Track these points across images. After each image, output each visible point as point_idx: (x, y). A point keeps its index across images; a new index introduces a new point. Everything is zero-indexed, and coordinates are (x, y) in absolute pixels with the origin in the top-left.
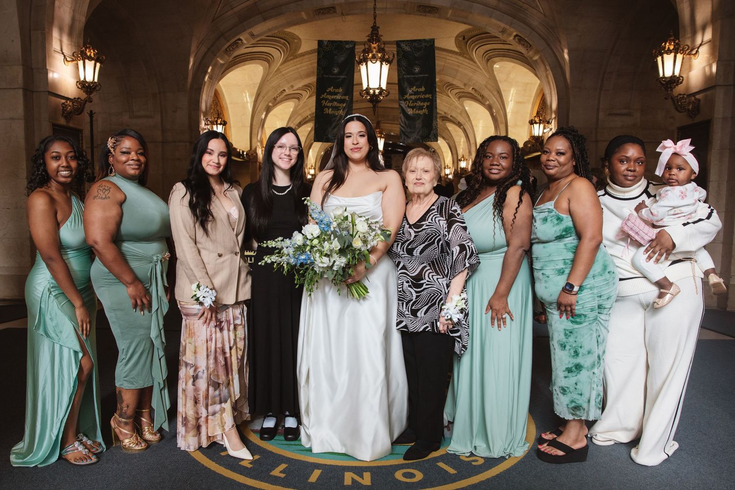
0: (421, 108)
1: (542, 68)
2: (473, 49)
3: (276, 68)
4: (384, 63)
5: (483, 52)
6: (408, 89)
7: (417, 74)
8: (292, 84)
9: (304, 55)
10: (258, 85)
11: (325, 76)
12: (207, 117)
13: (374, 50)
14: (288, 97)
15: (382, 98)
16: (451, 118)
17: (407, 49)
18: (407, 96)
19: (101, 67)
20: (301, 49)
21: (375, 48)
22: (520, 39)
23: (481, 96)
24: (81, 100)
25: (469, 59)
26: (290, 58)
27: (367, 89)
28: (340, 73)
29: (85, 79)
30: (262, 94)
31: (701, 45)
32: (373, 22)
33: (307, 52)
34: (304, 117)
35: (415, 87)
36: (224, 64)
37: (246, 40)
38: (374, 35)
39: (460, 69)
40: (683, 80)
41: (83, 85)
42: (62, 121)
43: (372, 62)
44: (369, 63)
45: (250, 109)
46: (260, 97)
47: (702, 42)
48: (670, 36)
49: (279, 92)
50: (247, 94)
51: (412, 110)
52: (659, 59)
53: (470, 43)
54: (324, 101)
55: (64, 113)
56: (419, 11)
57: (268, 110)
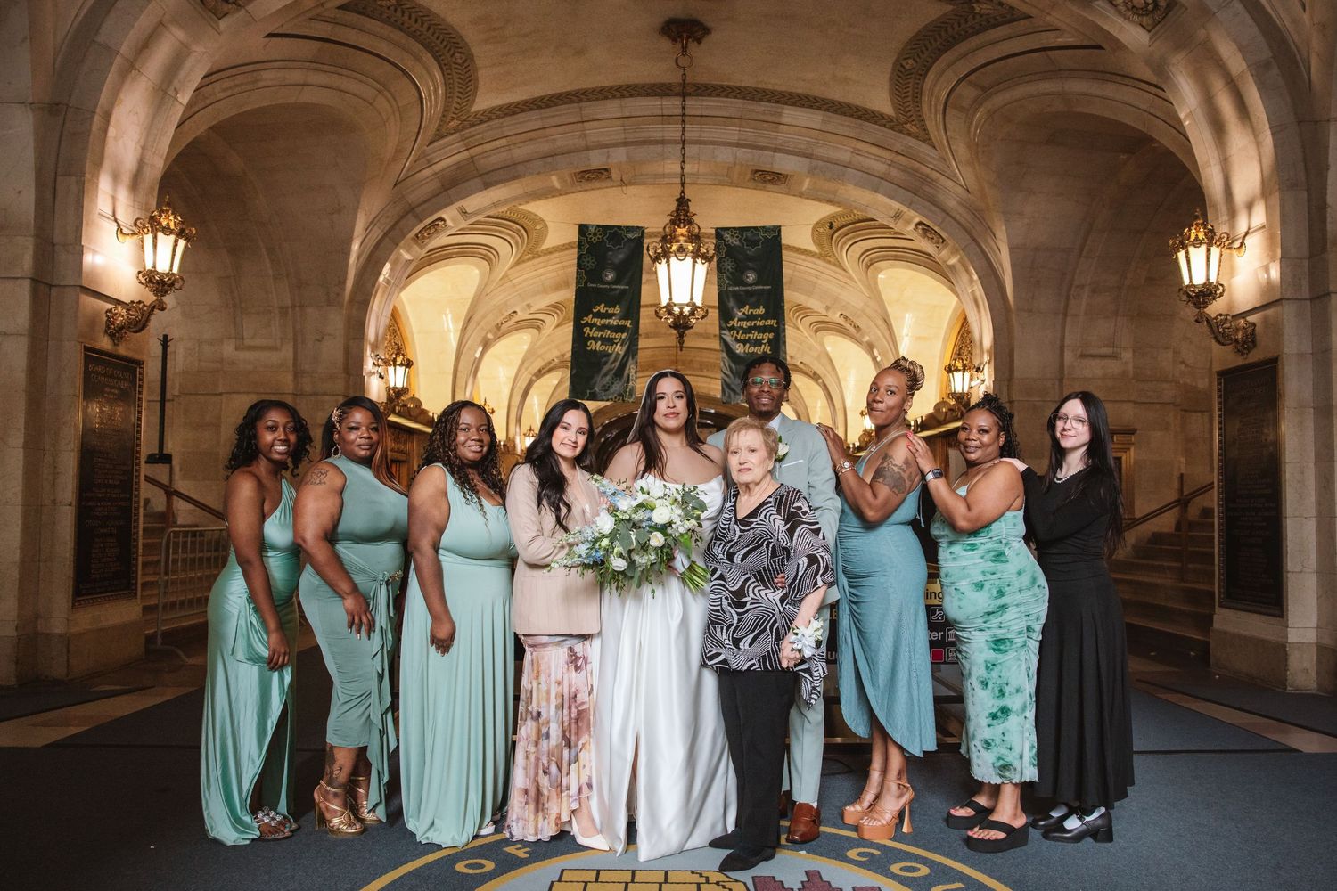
0: (758, 343)
1: (965, 278)
2: (841, 249)
3: (503, 274)
4: (699, 261)
5: (860, 253)
6: (735, 310)
7: (751, 285)
8: (528, 302)
9: (551, 253)
10: (470, 301)
11: (590, 285)
12: (376, 353)
13: (682, 238)
14: (522, 325)
15: (694, 321)
16: (801, 366)
17: (734, 242)
18: (734, 323)
19: (186, 247)
20: (545, 243)
21: (682, 235)
22: (926, 230)
23: (855, 327)
24: (144, 305)
25: (834, 265)
26: (528, 257)
27: (668, 305)
28: (616, 282)
29: (154, 267)
30: (476, 318)
31: (1247, 233)
32: (680, 191)
33: (558, 247)
34: (546, 361)
35: (747, 307)
36: (411, 261)
37: (453, 220)
38: (682, 213)
39: (820, 282)
40: (1224, 291)
41: (152, 280)
42: (105, 343)
43: (677, 258)
44: (673, 260)
45: (454, 344)
46: (472, 323)
47: (1249, 229)
48: (1197, 218)
49: (506, 314)
50: (450, 316)
51: (742, 345)
52: (1181, 255)
53: (838, 237)
54: (589, 328)
55: (108, 327)
56: (754, 179)
57: (486, 345)
